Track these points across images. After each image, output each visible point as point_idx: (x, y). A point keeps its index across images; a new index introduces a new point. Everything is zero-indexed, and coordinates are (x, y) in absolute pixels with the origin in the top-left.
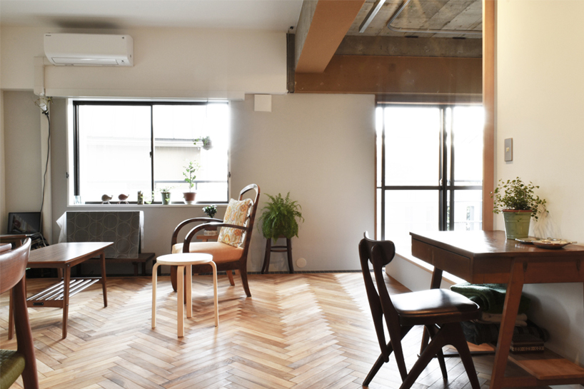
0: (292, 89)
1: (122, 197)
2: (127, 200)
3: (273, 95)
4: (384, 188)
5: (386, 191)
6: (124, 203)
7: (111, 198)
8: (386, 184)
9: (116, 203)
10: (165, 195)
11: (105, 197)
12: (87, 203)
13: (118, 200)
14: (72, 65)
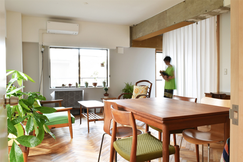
0: (131, 46)
1: (70, 85)
2: (71, 86)
3: (124, 48)
4: (156, 80)
5: (157, 81)
6: (71, 87)
7: (65, 85)
8: (157, 79)
9: (67, 87)
10: (87, 84)
11: (63, 85)
12: (56, 87)
13: (68, 86)
14: (54, 34)
